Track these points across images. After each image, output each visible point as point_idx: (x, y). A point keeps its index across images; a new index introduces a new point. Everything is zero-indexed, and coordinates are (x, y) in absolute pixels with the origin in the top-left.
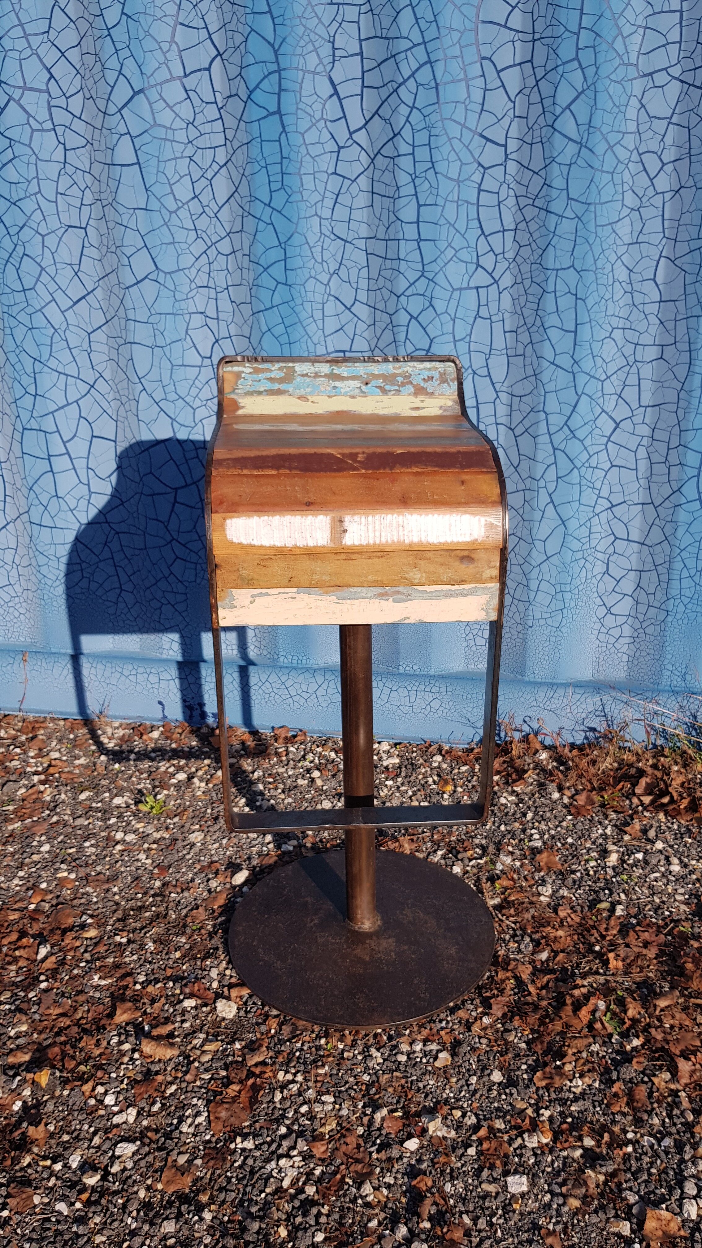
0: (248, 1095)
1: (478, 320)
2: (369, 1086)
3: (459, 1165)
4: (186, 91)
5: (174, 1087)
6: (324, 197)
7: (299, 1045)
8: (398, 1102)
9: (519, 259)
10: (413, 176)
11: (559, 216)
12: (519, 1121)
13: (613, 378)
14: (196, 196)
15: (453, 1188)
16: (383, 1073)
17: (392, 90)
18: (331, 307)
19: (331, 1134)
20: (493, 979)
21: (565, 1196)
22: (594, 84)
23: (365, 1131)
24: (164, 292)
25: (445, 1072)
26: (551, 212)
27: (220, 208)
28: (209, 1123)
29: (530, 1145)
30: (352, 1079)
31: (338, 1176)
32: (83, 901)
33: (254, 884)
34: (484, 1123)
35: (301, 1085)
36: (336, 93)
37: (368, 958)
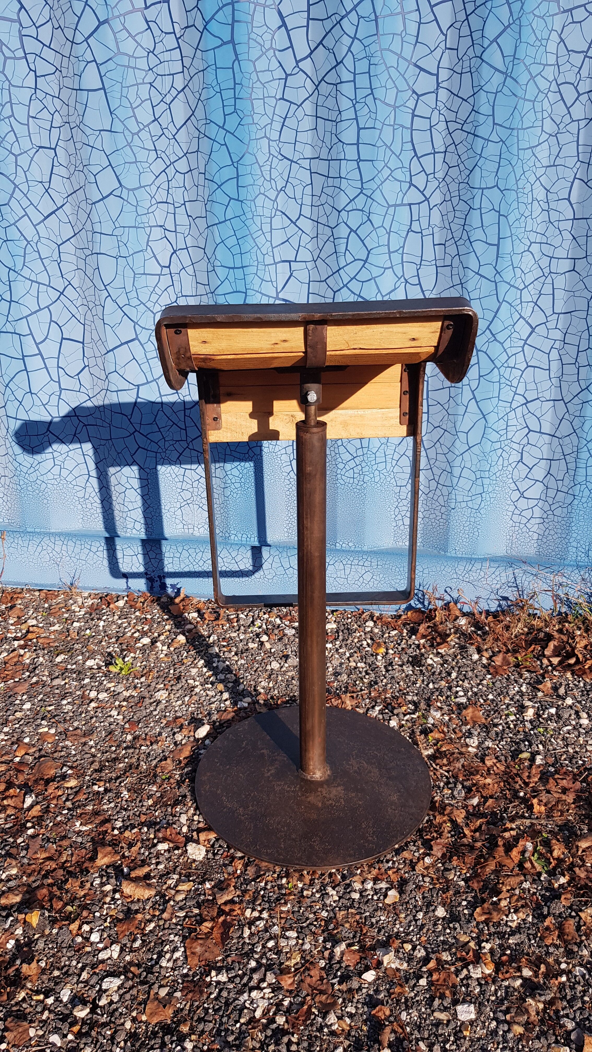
0: (220, 931)
1: (410, 233)
2: (328, 921)
3: (412, 994)
4: (147, 22)
5: (152, 925)
6: (272, 120)
7: (263, 884)
8: (354, 937)
9: (448, 179)
10: (354, 102)
11: (485, 139)
12: (464, 953)
13: (530, 287)
14: (156, 120)
15: (409, 1017)
16: (340, 910)
17: (335, 22)
18: (278, 221)
19: (296, 967)
20: (432, 823)
21: (509, 1023)
22: (519, 18)
23: (326, 964)
24: (128, 208)
25: (394, 908)
26: (477, 136)
27: (178, 130)
28: (186, 957)
29: (474, 976)
30: (311, 916)
31: (306, 1007)
32: (63, 753)
33: (215, 738)
34: (432, 956)
35: (267, 921)
36: (284, 24)
37: (320, 805)
